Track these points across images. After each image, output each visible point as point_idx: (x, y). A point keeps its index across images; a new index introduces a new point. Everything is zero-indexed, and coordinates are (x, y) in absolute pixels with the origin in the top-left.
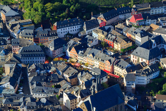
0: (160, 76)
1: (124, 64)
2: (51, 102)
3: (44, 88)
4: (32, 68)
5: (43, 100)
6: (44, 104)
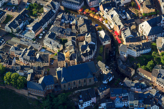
1: (128, 33)
2: (42, 59)
3: (52, 41)
4: (60, 16)
5: (38, 56)
6: (36, 60)
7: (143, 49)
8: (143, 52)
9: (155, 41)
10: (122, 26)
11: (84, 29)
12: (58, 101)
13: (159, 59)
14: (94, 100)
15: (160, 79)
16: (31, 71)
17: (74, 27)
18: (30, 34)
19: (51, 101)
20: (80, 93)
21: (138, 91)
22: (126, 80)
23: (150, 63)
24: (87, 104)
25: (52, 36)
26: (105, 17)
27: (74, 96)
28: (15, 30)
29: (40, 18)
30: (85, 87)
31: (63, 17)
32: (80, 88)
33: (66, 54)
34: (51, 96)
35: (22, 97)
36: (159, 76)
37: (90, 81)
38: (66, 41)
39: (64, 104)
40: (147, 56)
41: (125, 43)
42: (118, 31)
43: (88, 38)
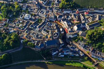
0: (77, 36)
1: (70, 29)
2: (41, 38)
3: (44, 31)
4: (47, 23)
5: (39, 37)
6: (38, 38)
7: (74, 35)
8: (74, 36)
9: (79, 32)
10: (68, 27)
11: (55, 28)
12: (45, 52)
13: (80, 39)
14: (57, 52)
15: (80, 45)
16: (37, 42)
17: (52, 27)
18: (38, 29)
19: (43, 52)
20: (53, 49)
21: (72, 49)
22: (68, 45)
23: (77, 40)
24: (55, 53)
25: (44, 30)
26: (63, 24)
27: (50, 50)
28: (32, 28)
29: (41, 24)
30: (54, 47)
31: (48, 24)
32: (53, 48)
33: (49, 36)
34: (43, 50)
35: (33, 50)
36: (79, 44)
37: (56, 46)
38: (49, 32)
39: (47, 53)
40: (76, 38)
41: (68, 33)
42: (67, 29)
43: (56, 31)
